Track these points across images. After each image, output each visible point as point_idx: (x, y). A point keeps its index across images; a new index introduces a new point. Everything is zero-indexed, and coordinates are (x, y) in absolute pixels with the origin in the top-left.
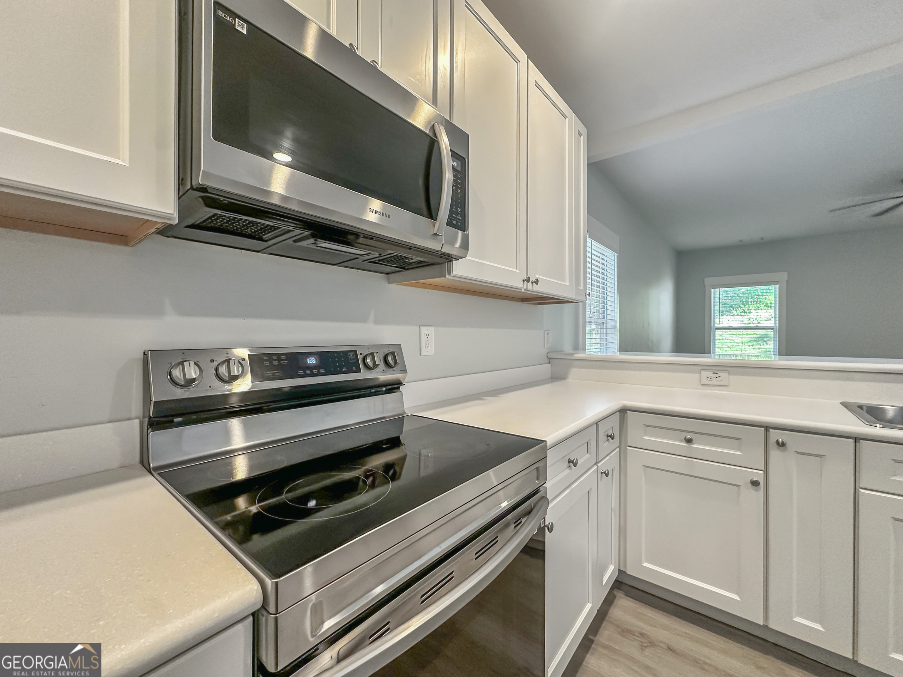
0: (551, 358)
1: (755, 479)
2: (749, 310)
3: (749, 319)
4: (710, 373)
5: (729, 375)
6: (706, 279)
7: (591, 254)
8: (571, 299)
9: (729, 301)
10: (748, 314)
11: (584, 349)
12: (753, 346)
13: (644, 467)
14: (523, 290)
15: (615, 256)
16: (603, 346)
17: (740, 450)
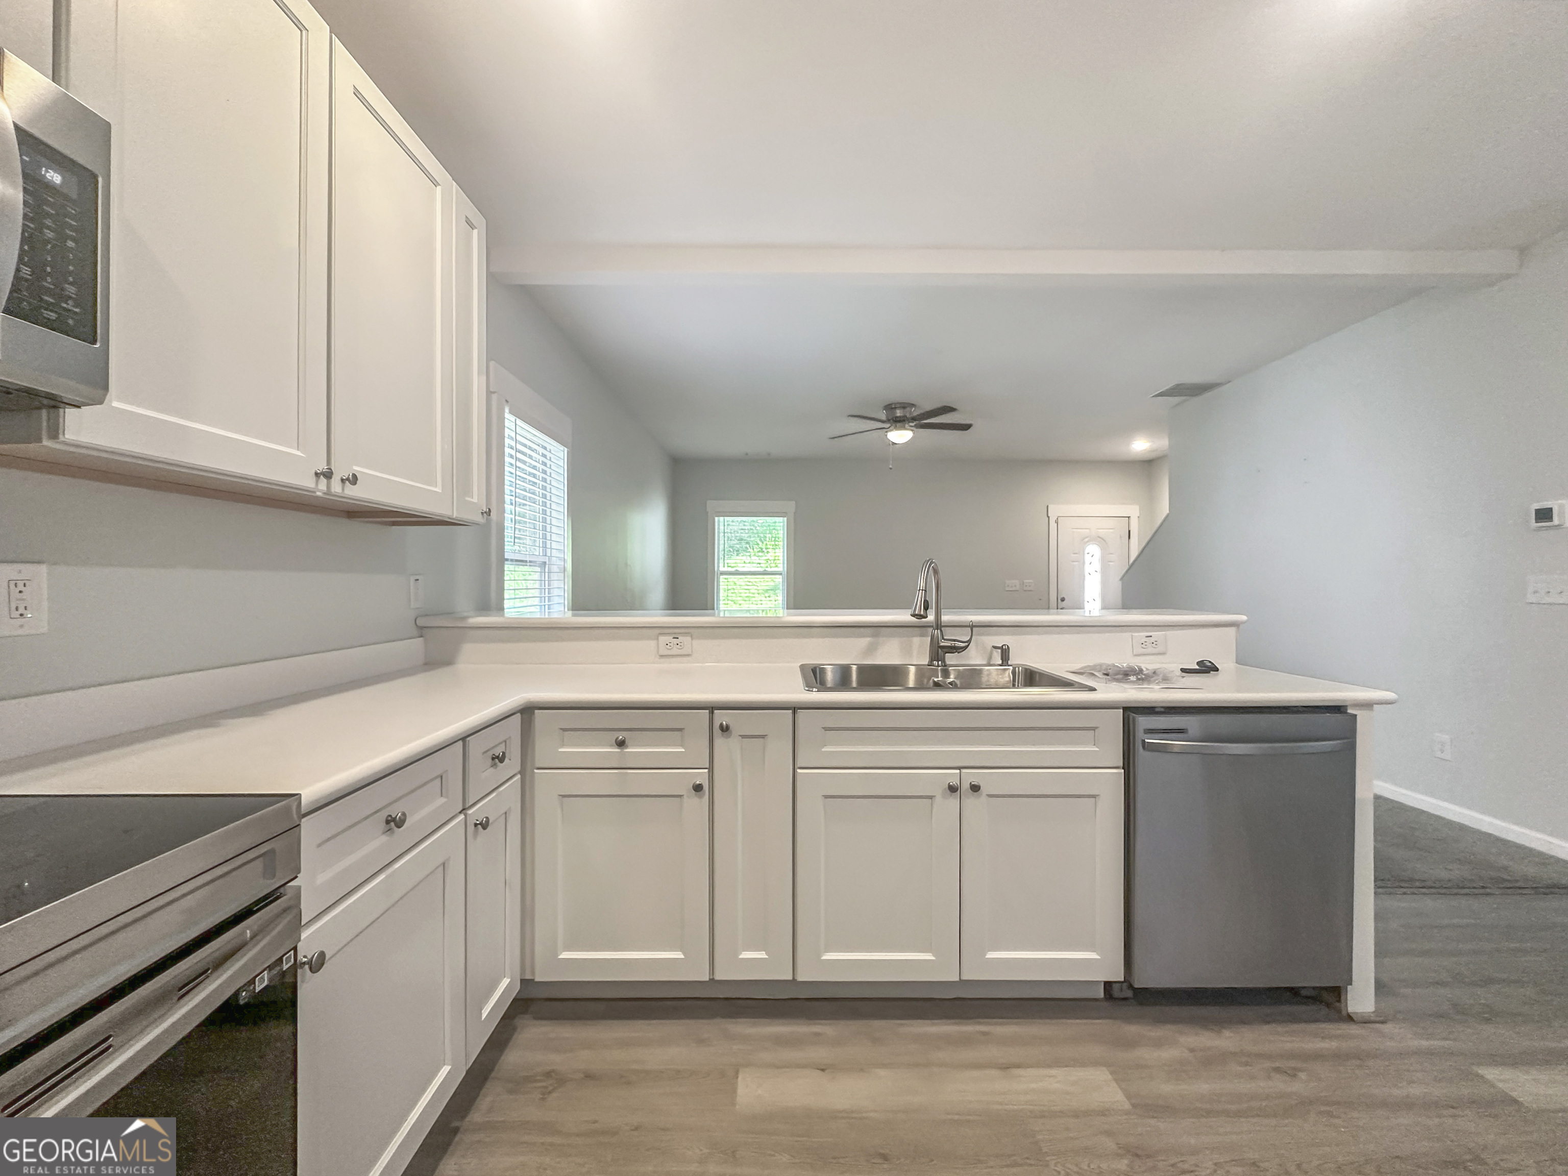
0: (425, 627)
1: (698, 782)
2: (766, 549)
3: (767, 560)
4: (668, 639)
5: (692, 639)
6: (709, 502)
7: (514, 442)
8: (449, 518)
9: (746, 535)
10: (766, 554)
11: (500, 609)
12: (769, 597)
13: (561, 797)
14: (319, 494)
15: (564, 452)
16: (545, 602)
17: (682, 746)
